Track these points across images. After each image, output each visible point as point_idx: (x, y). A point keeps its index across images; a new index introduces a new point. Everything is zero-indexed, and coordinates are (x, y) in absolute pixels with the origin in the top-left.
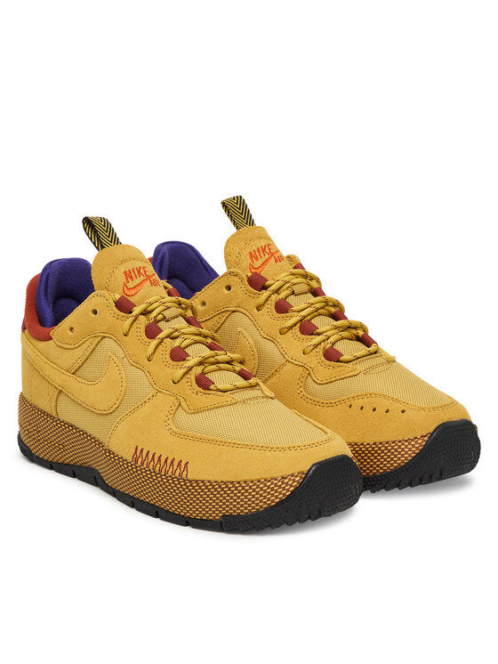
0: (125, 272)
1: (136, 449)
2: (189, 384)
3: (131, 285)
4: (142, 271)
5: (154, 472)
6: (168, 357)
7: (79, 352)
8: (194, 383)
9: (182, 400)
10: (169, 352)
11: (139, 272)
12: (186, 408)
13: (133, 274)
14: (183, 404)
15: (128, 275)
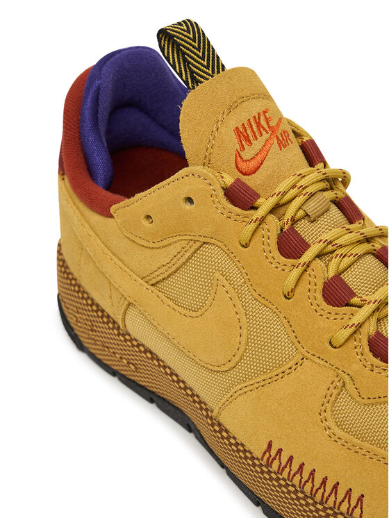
0: (237, 128)
1: (270, 445)
2: (358, 350)
3: (247, 154)
4: (263, 122)
5: (303, 492)
6: (319, 295)
7: (163, 257)
8: (367, 349)
9: (347, 379)
10: (320, 287)
11: (258, 124)
12: (355, 394)
13: (249, 131)
14: (349, 385)
15: (243, 135)
